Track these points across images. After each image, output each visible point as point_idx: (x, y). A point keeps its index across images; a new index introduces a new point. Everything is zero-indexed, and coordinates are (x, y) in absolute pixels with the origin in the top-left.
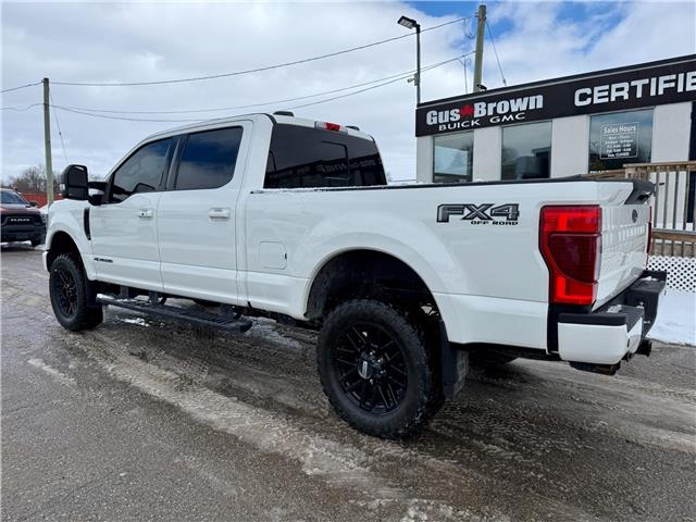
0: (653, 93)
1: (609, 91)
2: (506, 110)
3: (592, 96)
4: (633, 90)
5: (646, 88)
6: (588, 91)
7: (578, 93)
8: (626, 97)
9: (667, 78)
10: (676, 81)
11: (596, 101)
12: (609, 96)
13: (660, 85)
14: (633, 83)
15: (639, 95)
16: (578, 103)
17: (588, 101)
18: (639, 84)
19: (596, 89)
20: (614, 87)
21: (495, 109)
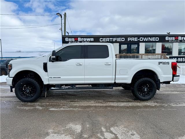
0: (113, 41)
1: (106, 39)
2: (86, 40)
3: (103, 40)
4: (110, 40)
5: (112, 40)
6: (102, 39)
7: (100, 39)
8: (109, 41)
9: (115, 38)
10: (117, 39)
11: (104, 41)
12: (106, 40)
13: (114, 39)
14: (110, 38)
15: (111, 41)
16: (100, 41)
17: (102, 41)
18: (111, 39)
19: (104, 39)
20: (107, 39)
21: (83, 40)
